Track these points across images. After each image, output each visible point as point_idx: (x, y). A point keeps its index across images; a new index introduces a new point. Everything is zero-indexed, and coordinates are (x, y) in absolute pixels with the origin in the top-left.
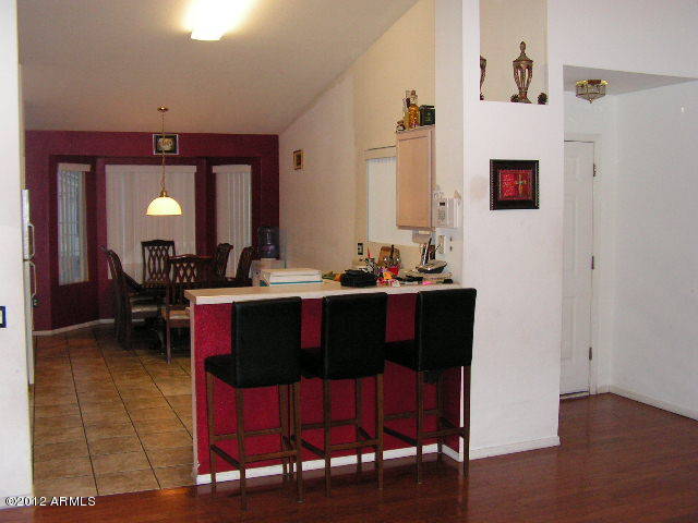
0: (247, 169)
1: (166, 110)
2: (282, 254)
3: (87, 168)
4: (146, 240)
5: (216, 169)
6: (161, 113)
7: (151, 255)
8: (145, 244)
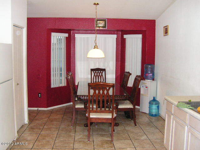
0: (140, 36)
1: (98, 4)
2: (155, 78)
3: (66, 35)
4: (92, 68)
5: (125, 36)
6: (95, 6)
7: (94, 75)
8: (92, 70)
